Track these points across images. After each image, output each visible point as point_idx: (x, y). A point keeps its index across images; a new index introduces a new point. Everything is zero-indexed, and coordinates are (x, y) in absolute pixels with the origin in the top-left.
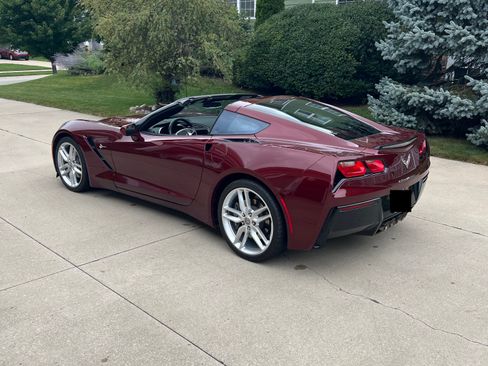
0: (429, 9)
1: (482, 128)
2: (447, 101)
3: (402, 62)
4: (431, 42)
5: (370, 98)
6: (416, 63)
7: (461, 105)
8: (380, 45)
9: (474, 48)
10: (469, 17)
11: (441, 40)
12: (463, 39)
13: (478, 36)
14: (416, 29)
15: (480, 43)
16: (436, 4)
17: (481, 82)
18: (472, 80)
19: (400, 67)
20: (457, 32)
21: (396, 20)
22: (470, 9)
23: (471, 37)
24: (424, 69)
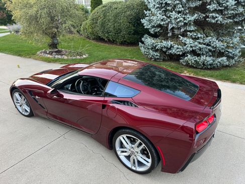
0: (163, 5)
1: (186, 58)
2: (171, 46)
3: (153, 29)
4: (165, 21)
5: (140, 44)
6: (159, 30)
7: (178, 48)
8: (143, 21)
9: (183, 24)
10: (180, 10)
11: (169, 20)
12: (178, 20)
13: (184, 18)
14: (158, 15)
15: (185, 21)
16: (166, 3)
17: (185, 39)
18: (182, 37)
19: (152, 31)
20: (176, 16)
21: (150, 10)
22: (181, 6)
23: (182, 19)
24: (162, 32)
